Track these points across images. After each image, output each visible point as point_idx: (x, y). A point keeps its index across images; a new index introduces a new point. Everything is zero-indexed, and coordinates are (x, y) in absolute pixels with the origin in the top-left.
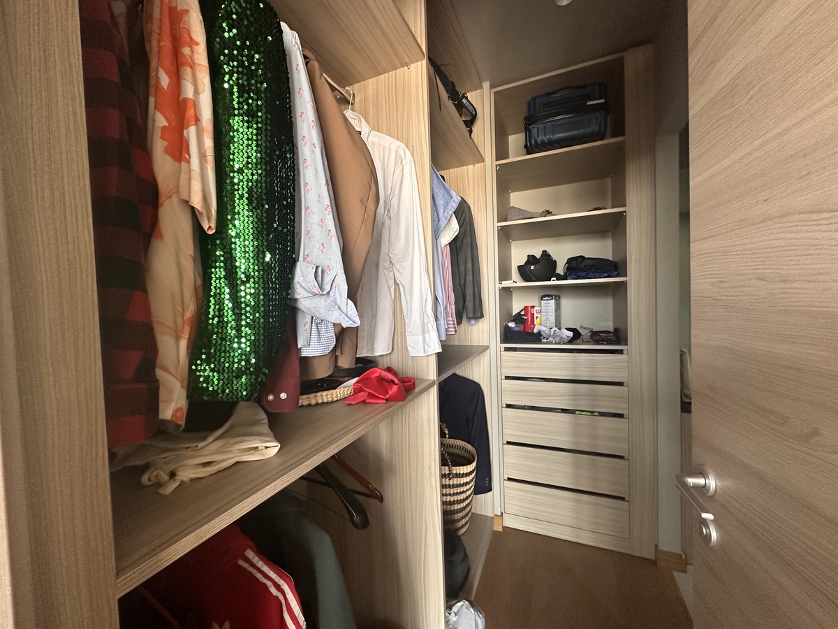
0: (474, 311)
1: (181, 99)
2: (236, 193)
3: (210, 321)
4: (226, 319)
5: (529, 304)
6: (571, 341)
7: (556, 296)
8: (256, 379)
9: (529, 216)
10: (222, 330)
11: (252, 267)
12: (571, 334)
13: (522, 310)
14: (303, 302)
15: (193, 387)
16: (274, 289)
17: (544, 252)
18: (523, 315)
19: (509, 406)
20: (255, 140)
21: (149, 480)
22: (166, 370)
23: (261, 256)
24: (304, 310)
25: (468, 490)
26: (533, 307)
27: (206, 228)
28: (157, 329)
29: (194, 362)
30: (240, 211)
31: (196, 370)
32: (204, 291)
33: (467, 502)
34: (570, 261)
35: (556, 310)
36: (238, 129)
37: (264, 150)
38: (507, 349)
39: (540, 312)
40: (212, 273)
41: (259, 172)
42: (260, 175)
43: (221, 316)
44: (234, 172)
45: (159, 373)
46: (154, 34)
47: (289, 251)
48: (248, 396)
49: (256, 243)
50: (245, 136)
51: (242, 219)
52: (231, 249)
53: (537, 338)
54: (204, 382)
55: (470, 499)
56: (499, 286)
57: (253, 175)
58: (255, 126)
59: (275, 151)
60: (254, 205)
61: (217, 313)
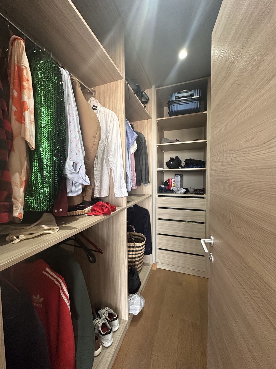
0: (145, 180)
1: (22, 101)
2: (42, 135)
3: (33, 182)
4: (38, 181)
5: (170, 178)
6: (185, 193)
7: (181, 175)
8: (50, 203)
9: (170, 142)
10: (37, 185)
11: (48, 162)
12: (185, 190)
13: (167, 180)
14: (69, 176)
15: (26, 206)
16: (57, 171)
17: (176, 157)
18: (168, 182)
19: (160, 219)
20: (50, 116)
21: (9, 239)
22: (16, 199)
23: (52, 158)
24: (69, 178)
25: (141, 253)
26: (172, 179)
27: (31, 148)
28: (13, 184)
29: (26, 196)
30: (44, 142)
31: (27, 200)
32: (30, 170)
33: (141, 257)
34: (186, 161)
35: (181, 181)
36: (43, 112)
37: (53, 119)
38: (159, 196)
39: (174, 181)
40: (33, 164)
41: (51, 127)
42: (52, 129)
43: (36, 180)
44: (42, 127)
45: (13, 200)
46: (11, 75)
47: (63, 157)
48: (46, 209)
49: (50, 154)
50: (46, 114)
51: (45, 145)
52: (41, 155)
53: (172, 191)
54: (30, 204)
55: (142, 256)
56: (156, 170)
57: (49, 128)
58: (50, 111)
59: (58, 120)
60: (49, 140)
61: (35, 179)
